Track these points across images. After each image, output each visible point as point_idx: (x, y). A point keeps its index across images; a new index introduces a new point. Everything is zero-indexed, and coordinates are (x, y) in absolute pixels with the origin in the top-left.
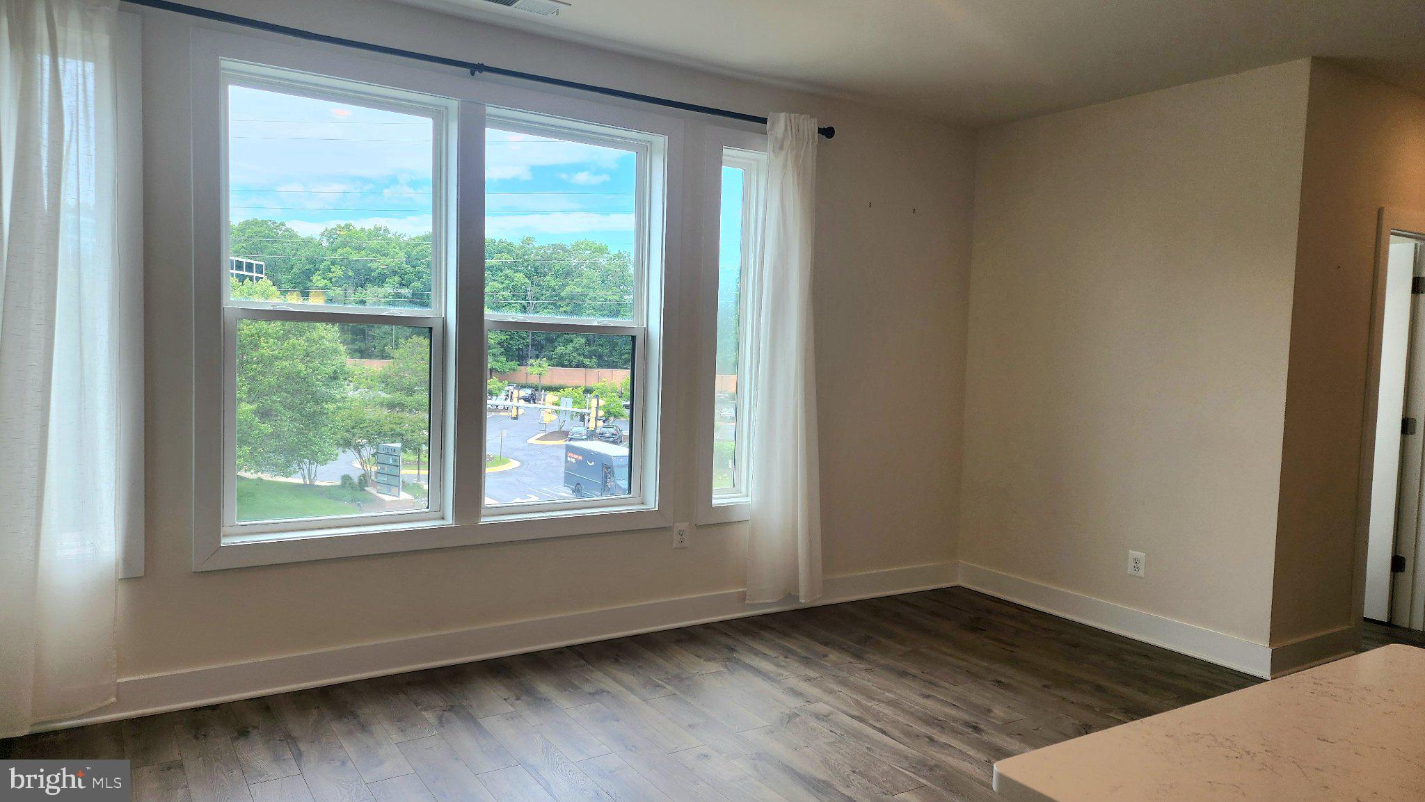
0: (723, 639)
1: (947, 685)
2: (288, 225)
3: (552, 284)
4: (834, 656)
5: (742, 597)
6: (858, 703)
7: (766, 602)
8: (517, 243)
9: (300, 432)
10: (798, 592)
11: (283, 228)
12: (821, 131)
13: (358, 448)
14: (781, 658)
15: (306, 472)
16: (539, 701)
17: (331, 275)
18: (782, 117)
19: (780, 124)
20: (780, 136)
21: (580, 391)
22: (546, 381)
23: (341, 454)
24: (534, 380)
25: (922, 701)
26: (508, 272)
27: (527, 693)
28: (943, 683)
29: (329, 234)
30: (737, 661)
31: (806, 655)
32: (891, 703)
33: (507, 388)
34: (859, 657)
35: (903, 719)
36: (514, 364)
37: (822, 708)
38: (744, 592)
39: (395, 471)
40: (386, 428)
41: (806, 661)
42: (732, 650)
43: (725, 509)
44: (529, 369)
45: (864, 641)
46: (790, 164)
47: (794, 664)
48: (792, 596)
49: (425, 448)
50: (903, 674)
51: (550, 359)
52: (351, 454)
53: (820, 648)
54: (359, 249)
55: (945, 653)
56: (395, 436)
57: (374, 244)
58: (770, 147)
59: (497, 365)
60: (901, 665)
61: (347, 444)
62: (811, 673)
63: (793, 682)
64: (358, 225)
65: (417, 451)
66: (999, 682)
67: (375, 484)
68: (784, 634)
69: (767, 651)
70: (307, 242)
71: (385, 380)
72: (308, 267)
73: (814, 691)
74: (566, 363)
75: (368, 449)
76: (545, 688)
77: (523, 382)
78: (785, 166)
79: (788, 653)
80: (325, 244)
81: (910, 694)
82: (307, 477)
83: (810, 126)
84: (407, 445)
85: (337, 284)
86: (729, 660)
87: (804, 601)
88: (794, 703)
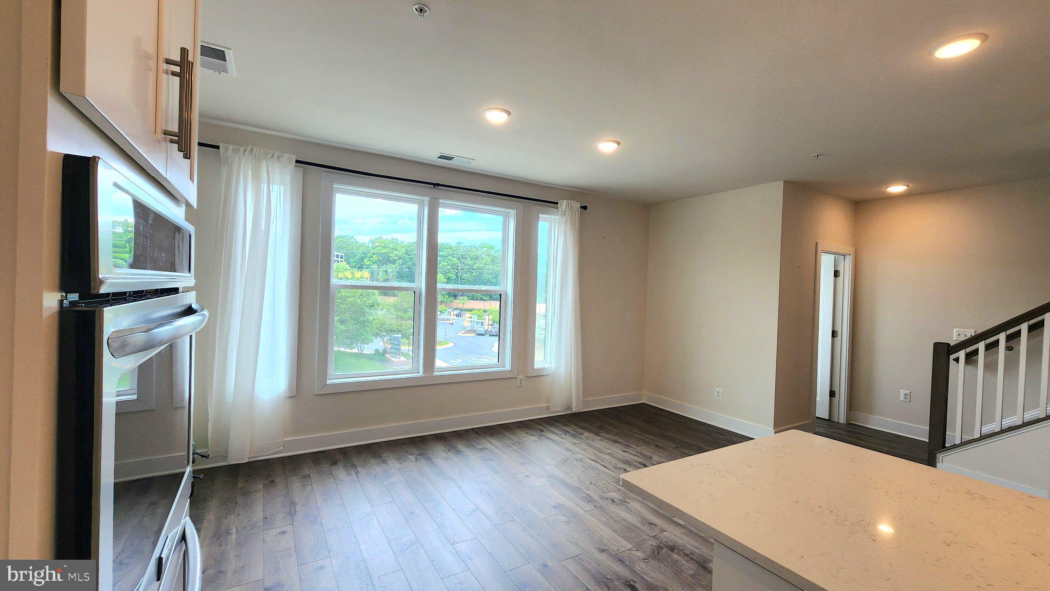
0: (538, 426)
1: (634, 447)
2: (355, 238)
3: (469, 263)
4: (586, 434)
5: (548, 408)
6: (595, 454)
7: (558, 410)
8: (454, 245)
9: (357, 329)
10: (572, 405)
11: (353, 239)
12: (581, 207)
13: (382, 336)
14: (563, 434)
15: (359, 348)
16: (458, 452)
17: (372, 259)
18: (565, 202)
19: (563, 204)
20: (564, 209)
21: (481, 311)
22: (466, 307)
23: (375, 340)
24: (460, 306)
25: (623, 453)
26: (449, 257)
27: (452, 448)
28: (632, 446)
29: (372, 242)
30: (544, 436)
31: (574, 433)
32: (610, 454)
33: (448, 310)
34: (597, 434)
35: (614, 461)
36: (452, 299)
37: (579, 456)
38: (549, 406)
39: (398, 348)
40: (394, 328)
41: (574, 436)
42: (542, 431)
43: (539, 370)
44: (458, 301)
45: (601, 428)
46: (568, 221)
47: (568, 437)
48: (570, 408)
49: (412, 337)
50: (616, 442)
51: (468, 296)
52: (379, 339)
53: (581, 431)
54: (385, 247)
55: (634, 433)
56: (398, 331)
57: (391, 246)
58: (560, 213)
59: (444, 300)
60: (616, 438)
61: (377, 335)
62: (576, 441)
63: (568, 445)
64: (385, 237)
65: (408, 338)
66: (657, 445)
67: (389, 353)
68: (565, 425)
69: (557, 432)
70: (362, 245)
71: (395, 306)
72: (362, 256)
73: (577, 449)
74: (475, 298)
75: (387, 337)
76: (461, 446)
77: (455, 307)
78: (566, 222)
79: (566, 432)
80: (370, 246)
81: (617, 450)
82: (360, 349)
83: (577, 205)
84: (404, 336)
85: (375, 263)
86: (541, 435)
87: (575, 410)
88: (568, 454)
